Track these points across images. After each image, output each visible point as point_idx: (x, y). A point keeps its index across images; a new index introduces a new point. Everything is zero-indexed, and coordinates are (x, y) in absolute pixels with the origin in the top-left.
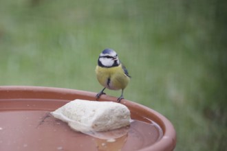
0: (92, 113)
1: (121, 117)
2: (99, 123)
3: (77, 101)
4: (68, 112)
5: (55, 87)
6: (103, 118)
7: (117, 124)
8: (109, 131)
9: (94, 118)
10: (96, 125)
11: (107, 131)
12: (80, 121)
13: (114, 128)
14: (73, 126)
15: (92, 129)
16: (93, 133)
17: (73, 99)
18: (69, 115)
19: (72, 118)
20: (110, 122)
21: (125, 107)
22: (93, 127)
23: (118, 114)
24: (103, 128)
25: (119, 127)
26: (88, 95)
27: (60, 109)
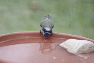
0: (77, 45)
1: (90, 48)
2: (80, 50)
3: (71, 40)
4: (67, 44)
5: (62, 33)
7: (89, 51)
8: (85, 53)
9: (78, 48)
10: (79, 51)
12: (72, 49)
13: (87, 52)
14: (69, 51)
15: (77, 53)
18: (67, 46)
19: (68, 47)
20: (85, 49)
21: (92, 43)
22: (78, 52)
23: (89, 46)
24: (82, 52)
25: (90, 52)
26: (76, 37)
27: (63, 43)
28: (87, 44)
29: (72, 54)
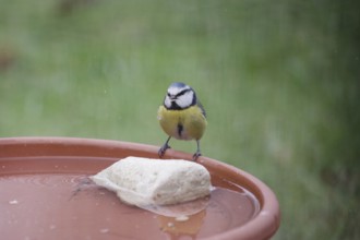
0: (152, 177)
1: (196, 183)
2: (163, 192)
3: (131, 160)
4: (116, 176)
5: (96, 138)
6: (170, 185)
7: (191, 193)
8: (178, 204)
9: (156, 185)
10: (159, 196)
11: (177, 204)
12: (134, 189)
13: (186, 200)
14: (124, 197)
15: (153, 202)
16: (155, 208)
17: (124, 157)
18: (117, 180)
19: (122, 185)
20: (179, 190)
21: (202, 167)
22: (154, 199)
23: (191, 179)
24: (169, 200)
25: (194, 198)
27: (104, 171)
28: (183, 173)
29: (134, 207)
